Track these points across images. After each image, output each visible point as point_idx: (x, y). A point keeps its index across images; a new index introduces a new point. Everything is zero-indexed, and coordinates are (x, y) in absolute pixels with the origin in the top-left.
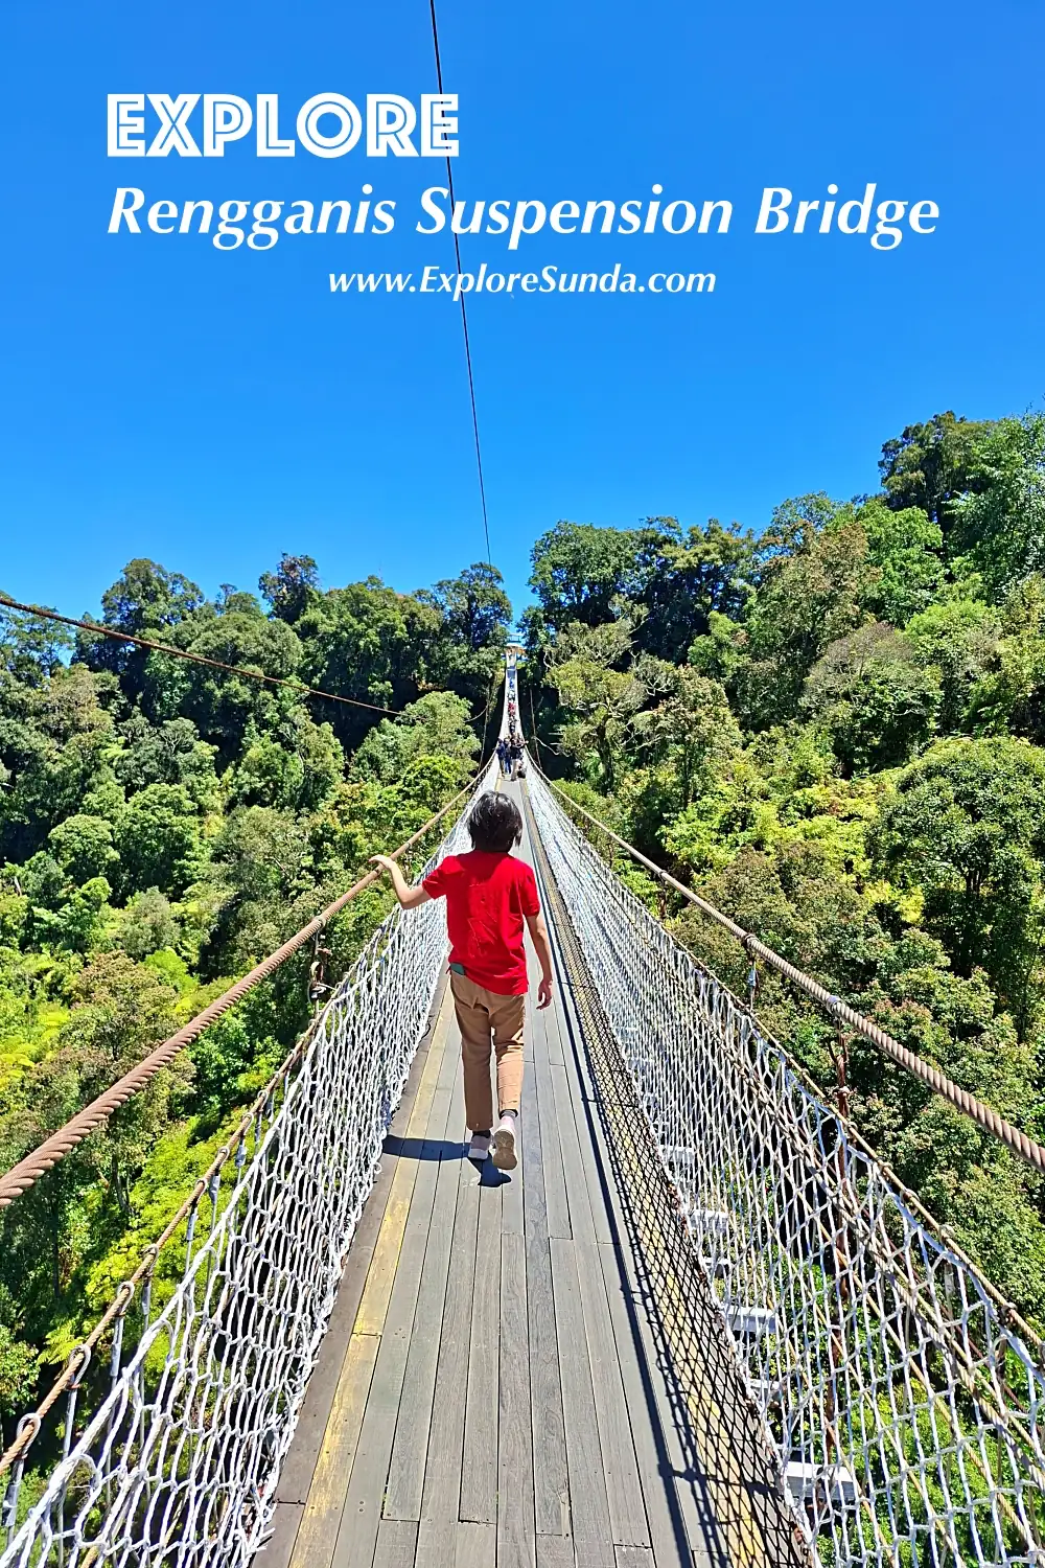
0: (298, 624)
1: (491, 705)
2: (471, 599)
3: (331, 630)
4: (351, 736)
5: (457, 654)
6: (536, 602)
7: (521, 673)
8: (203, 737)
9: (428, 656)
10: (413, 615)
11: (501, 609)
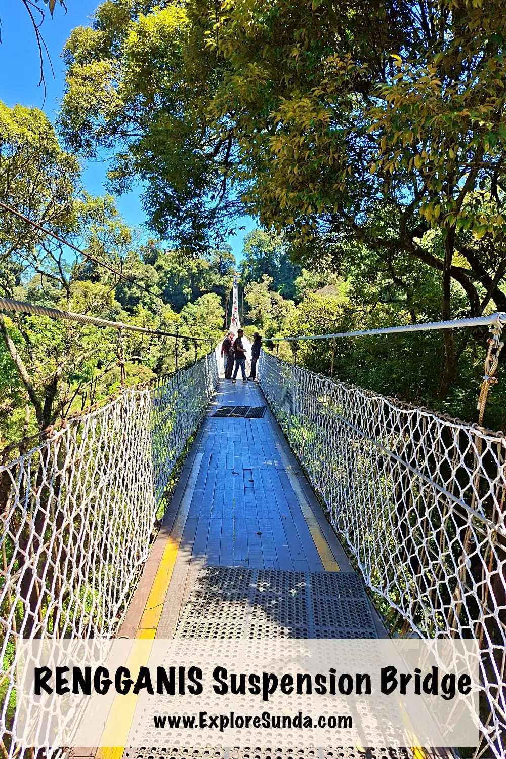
0: (155, 265)
1: (228, 297)
2: (221, 257)
3: (169, 269)
4: (177, 309)
5: (216, 279)
6: (245, 258)
7: (239, 285)
8: (124, 309)
9: (204, 279)
10: (199, 264)
11: (232, 261)
